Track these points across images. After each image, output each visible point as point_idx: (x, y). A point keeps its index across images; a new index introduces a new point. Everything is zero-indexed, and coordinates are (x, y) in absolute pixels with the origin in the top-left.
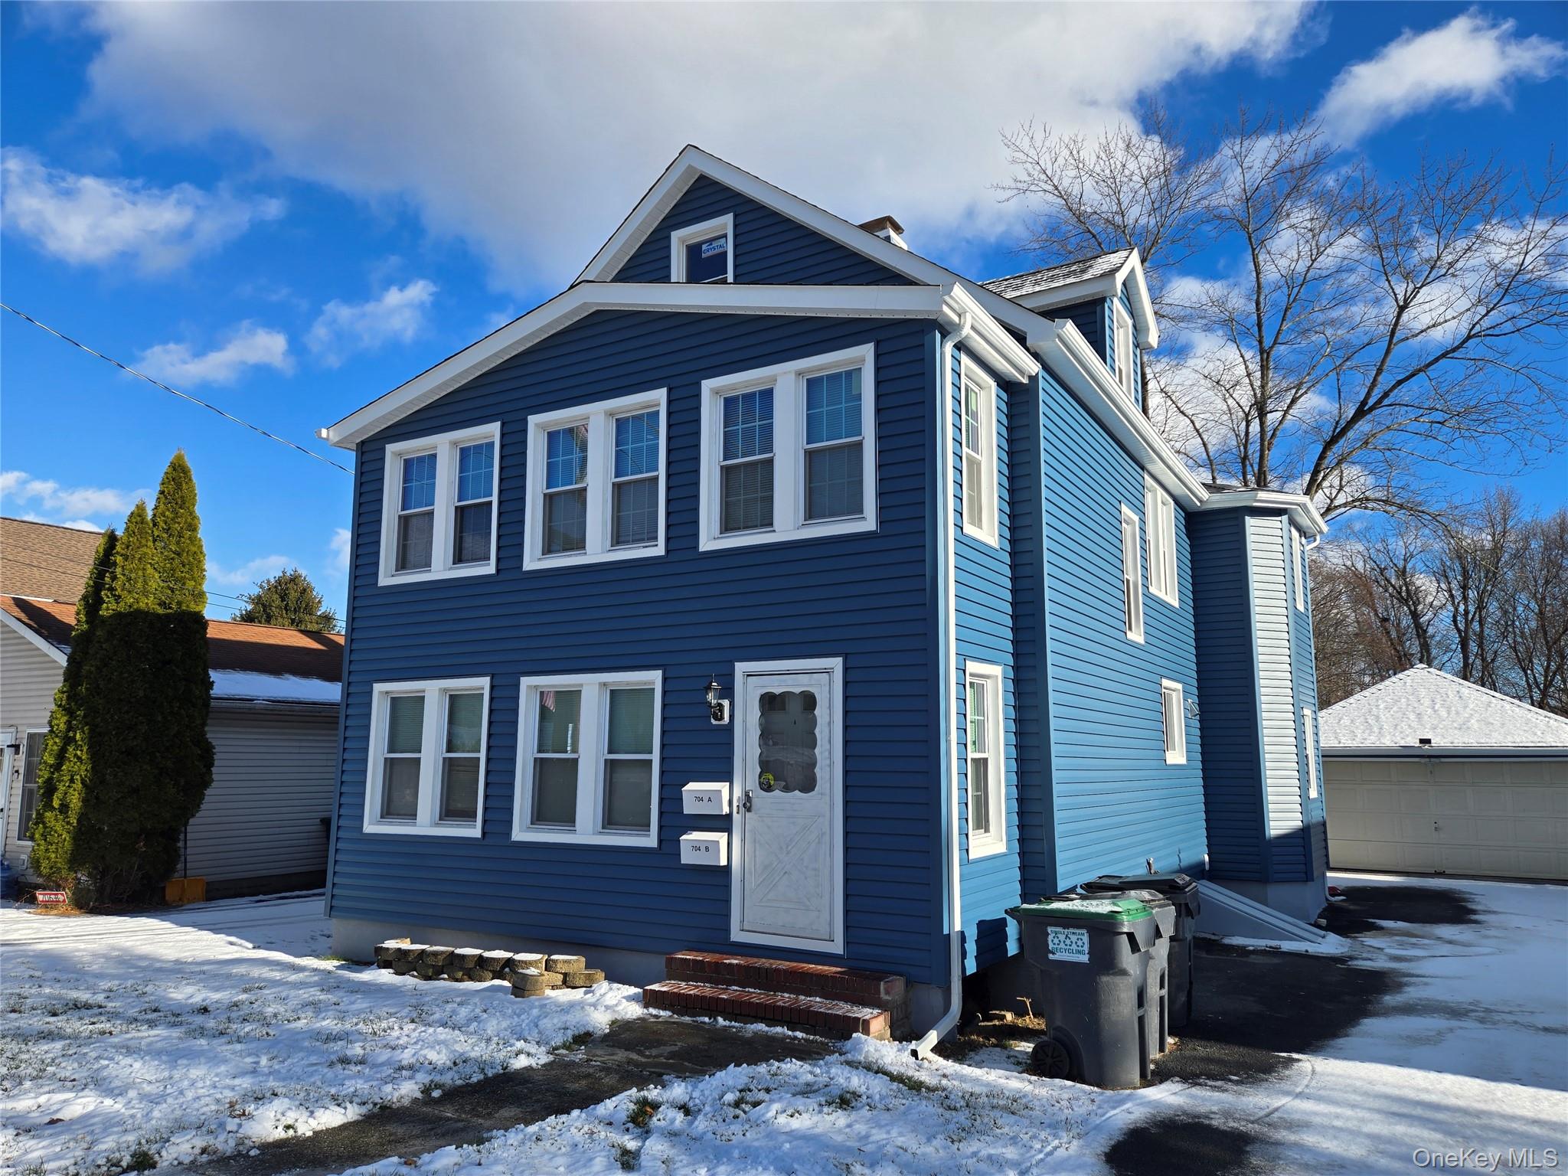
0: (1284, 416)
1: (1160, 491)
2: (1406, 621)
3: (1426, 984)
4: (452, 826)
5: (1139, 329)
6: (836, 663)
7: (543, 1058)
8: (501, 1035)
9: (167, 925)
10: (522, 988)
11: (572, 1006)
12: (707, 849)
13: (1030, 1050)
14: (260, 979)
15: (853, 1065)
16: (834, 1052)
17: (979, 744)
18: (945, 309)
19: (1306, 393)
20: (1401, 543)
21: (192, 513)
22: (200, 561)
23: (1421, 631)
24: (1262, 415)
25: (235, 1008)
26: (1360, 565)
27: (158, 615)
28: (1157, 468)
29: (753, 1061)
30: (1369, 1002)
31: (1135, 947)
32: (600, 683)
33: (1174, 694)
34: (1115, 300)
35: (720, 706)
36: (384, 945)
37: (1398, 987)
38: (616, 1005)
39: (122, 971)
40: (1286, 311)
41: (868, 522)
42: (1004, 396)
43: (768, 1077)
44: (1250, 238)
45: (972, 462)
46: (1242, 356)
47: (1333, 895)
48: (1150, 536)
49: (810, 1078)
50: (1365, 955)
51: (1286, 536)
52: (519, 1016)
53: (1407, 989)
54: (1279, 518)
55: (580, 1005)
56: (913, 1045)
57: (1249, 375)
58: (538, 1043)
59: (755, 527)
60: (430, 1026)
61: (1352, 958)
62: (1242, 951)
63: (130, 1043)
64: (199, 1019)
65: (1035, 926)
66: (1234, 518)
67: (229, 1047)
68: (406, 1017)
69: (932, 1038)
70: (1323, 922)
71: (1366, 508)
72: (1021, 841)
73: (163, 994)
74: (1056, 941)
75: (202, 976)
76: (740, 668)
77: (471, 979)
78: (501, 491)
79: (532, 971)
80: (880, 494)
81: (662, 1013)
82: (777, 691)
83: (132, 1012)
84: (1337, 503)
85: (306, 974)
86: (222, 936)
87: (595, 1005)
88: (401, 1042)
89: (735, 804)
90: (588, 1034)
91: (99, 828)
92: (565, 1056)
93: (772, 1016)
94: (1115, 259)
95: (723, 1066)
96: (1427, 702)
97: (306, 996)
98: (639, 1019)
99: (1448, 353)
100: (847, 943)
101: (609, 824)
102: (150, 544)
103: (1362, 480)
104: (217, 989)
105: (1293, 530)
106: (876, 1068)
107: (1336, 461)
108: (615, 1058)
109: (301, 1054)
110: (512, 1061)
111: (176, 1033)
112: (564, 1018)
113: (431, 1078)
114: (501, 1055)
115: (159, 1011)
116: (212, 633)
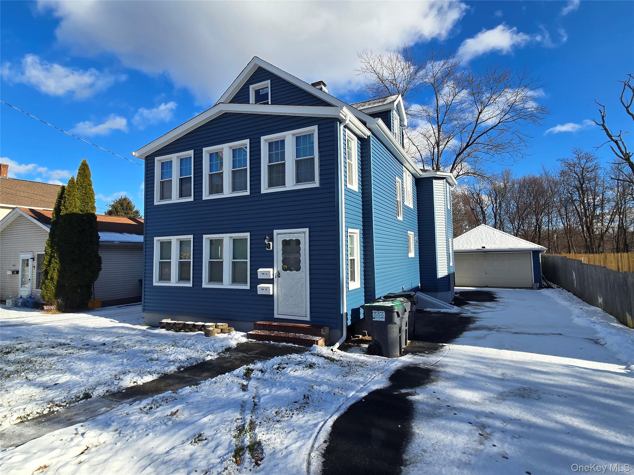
0: (445, 146)
1: (408, 172)
2: (479, 209)
3: (482, 320)
4: (182, 283)
5: (401, 120)
6: (307, 230)
7: (216, 357)
8: (202, 350)
9: (90, 316)
10: (208, 334)
11: (224, 339)
12: (266, 289)
13: (367, 347)
14: (122, 333)
15: (313, 354)
16: (307, 351)
17: (352, 254)
18: (341, 114)
19: (451, 139)
20: (478, 186)
21: (89, 180)
22: (93, 196)
23: (483, 213)
24: (438, 146)
25: (114, 343)
26: (466, 193)
27: (80, 214)
28: (407, 165)
29: (282, 355)
30: (466, 327)
31: (398, 316)
32: (229, 237)
33: (411, 236)
34: (394, 111)
35: (269, 244)
36: (162, 321)
37: (474, 322)
38: (238, 338)
39: (75, 332)
40: (446, 113)
41: (316, 184)
42: (360, 142)
43: (287, 360)
44: (435, 89)
45: (349, 164)
46: (432, 127)
47: (456, 294)
48: (405, 186)
49: (300, 359)
50: (465, 312)
51: (445, 186)
52: (207, 343)
53: (476, 322)
54: (443, 180)
55: (226, 339)
56: (332, 347)
57: (434, 133)
58: (214, 351)
59: (279, 185)
60: (179, 347)
61: (461, 313)
62: (429, 312)
63: (80, 356)
64: (103, 347)
65: (369, 311)
66: (430, 180)
67: (113, 356)
68: (171, 345)
69: (337, 345)
70: (453, 303)
71: (469, 175)
72: (365, 284)
73: (90, 339)
74: (375, 315)
75: (102, 333)
76: (275, 232)
77: (191, 331)
78: (194, 173)
79: (211, 329)
80: (320, 175)
81: (253, 340)
82: (288, 239)
83: (80, 346)
84: (460, 174)
85: (137, 331)
86: (108, 319)
87: (231, 339)
88: (169, 353)
89: (275, 275)
90: (230, 348)
91: (64, 285)
92: (223, 355)
93: (288, 340)
94: (394, 97)
95: (273, 357)
96: (484, 235)
97: (137, 338)
98: (246, 342)
99: (493, 127)
100: (311, 317)
101: (234, 282)
102: (76, 191)
103: (467, 166)
104: (108, 337)
105: (447, 184)
106: (320, 355)
107: (460, 160)
108: (239, 355)
109: (137, 358)
110: (206, 358)
111: (95, 352)
112: (222, 343)
113: (180, 364)
114: (202, 356)
115: (89, 345)
116: (98, 220)
